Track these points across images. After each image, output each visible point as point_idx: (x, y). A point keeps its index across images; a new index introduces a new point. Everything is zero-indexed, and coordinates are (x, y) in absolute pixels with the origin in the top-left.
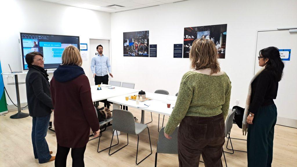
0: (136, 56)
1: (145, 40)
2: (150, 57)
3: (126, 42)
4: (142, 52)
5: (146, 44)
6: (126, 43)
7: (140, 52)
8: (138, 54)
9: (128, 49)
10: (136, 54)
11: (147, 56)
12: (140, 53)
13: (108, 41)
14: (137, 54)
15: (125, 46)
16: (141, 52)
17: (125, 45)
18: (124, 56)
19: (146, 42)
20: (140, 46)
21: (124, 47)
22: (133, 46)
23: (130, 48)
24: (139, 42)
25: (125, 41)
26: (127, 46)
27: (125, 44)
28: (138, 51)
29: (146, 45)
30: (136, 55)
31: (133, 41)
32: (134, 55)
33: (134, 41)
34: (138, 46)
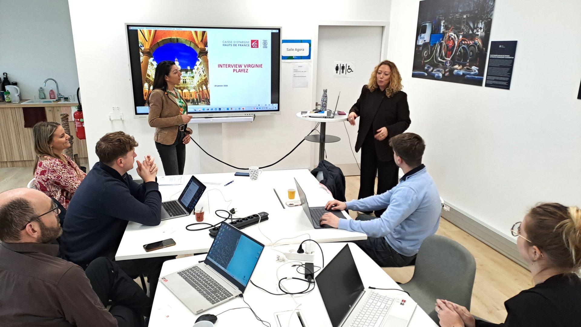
0: (445, 79)
1: (480, 25)
2: (487, 85)
3: (424, 32)
4: (464, 65)
5: (481, 38)
6: (423, 35)
7: (457, 66)
8: (451, 71)
9: (425, 53)
10: (445, 72)
11: (478, 83)
12: (458, 69)
13: (380, 29)
14: (447, 74)
15: (420, 46)
16: (461, 67)
17: (420, 42)
18: (414, 76)
19: (480, 33)
20: (459, 46)
21: (417, 46)
22: (441, 44)
23: (432, 52)
24: (458, 31)
25: (421, 30)
26: (425, 45)
27: (419, 37)
28: (453, 63)
29: (479, 42)
30: (443, 75)
31: (442, 29)
32: (441, 75)
33: (446, 28)
34: (454, 47)
